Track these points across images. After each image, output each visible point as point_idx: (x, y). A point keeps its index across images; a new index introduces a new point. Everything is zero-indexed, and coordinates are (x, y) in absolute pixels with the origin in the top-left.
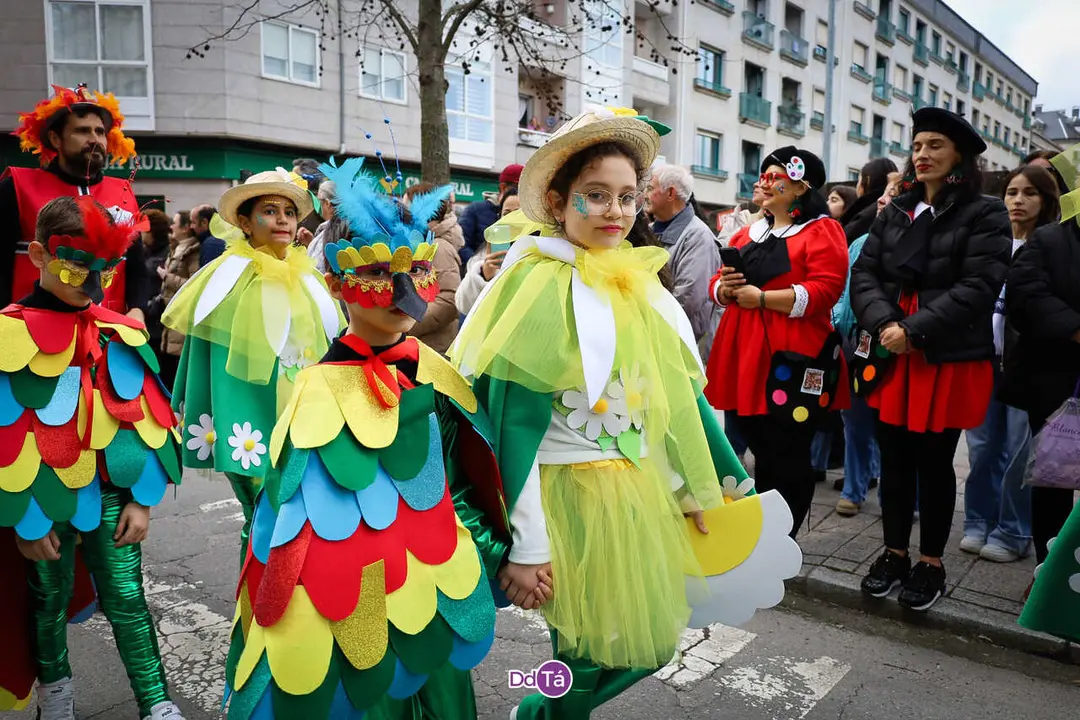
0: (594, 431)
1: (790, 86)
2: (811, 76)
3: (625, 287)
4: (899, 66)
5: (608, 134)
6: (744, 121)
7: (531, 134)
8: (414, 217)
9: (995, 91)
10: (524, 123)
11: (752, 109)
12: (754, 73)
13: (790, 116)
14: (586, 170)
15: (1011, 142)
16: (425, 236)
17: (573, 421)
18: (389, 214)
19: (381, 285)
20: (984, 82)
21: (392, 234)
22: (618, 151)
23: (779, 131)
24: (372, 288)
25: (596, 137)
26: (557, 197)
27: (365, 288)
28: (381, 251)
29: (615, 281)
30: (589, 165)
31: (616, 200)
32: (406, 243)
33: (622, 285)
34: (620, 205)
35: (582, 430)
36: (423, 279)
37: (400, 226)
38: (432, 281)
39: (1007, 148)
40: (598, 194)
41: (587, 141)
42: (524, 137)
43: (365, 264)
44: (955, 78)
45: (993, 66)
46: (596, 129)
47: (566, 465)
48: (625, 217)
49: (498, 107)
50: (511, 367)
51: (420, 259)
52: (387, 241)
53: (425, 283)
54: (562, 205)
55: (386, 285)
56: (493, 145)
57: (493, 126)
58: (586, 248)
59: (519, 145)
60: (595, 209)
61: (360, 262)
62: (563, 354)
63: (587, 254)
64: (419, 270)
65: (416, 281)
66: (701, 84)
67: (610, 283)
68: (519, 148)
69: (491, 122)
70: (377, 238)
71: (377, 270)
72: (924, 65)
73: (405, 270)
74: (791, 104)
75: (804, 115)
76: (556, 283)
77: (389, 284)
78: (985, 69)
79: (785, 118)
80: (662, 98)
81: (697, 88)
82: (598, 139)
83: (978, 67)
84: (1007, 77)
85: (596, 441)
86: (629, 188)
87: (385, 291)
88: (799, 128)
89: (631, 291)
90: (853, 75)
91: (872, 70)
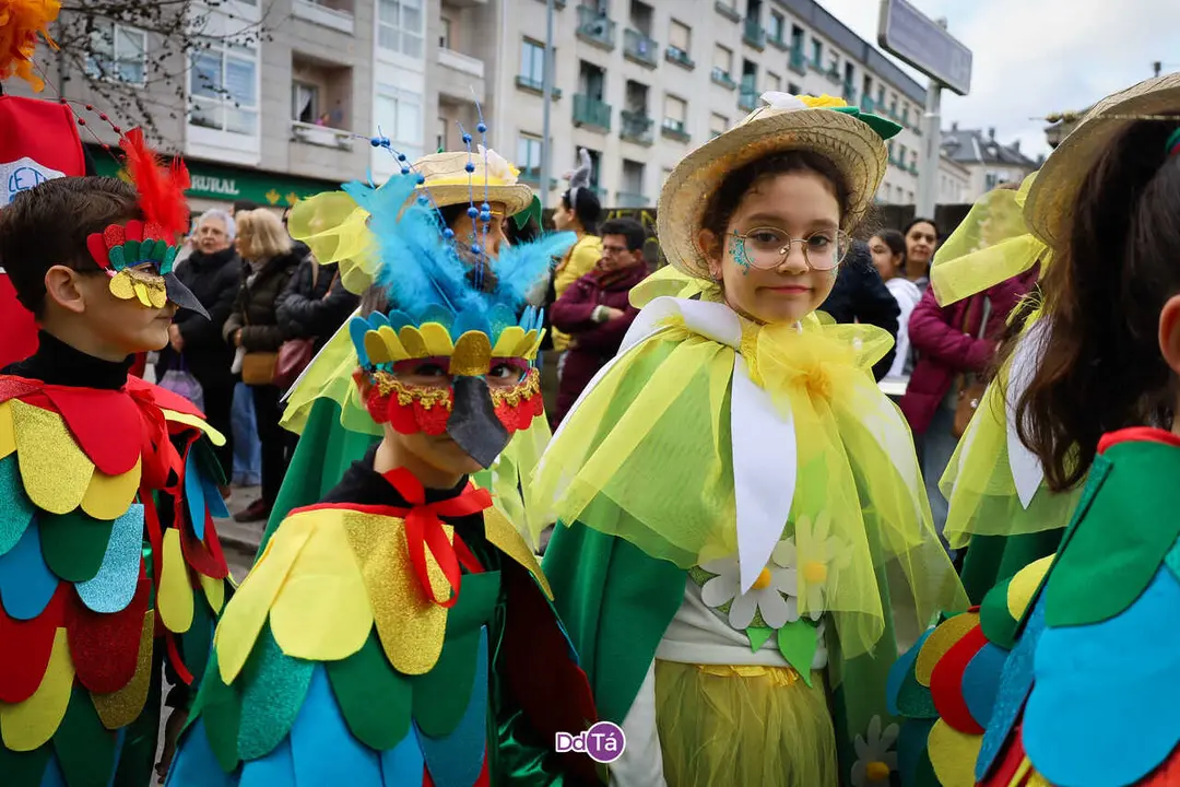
0: (742, 616)
1: (637, 90)
2: (662, 79)
3: (819, 390)
4: (771, 74)
5: (787, 137)
6: (578, 125)
7: (308, 129)
8: (502, 281)
9: (887, 105)
10: (306, 116)
11: (590, 112)
12: (592, 73)
13: (636, 122)
14: (749, 198)
15: (907, 162)
16: (519, 317)
17: (711, 593)
18: (456, 273)
19: (433, 395)
20: (874, 95)
21: (459, 309)
22: (804, 165)
23: (622, 137)
24: (416, 399)
25: (766, 142)
26: (713, 241)
27: (404, 398)
28: (436, 337)
29: (805, 380)
30: (753, 189)
31: (797, 243)
32: (482, 326)
33: (813, 386)
34: (804, 252)
35: (724, 611)
36: (510, 390)
37: (472, 296)
38: (527, 394)
39: (902, 167)
40: (771, 234)
41: (750, 150)
42: (299, 131)
43: (409, 357)
44: (840, 90)
45: (885, 78)
46: (763, 130)
47: (691, 665)
48: (814, 272)
49: (264, 97)
50: (623, 517)
51: (508, 354)
52: (448, 320)
53: (513, 397)
54: (717, 253)
55: (440, 397)
56: (258, 138)
57: (259, 117)
58: (760, 323)
59: (293, 140)
60: (763, 259)
61: (398, 352)
62: (707, 499)
63: (762, 334)
64: (506, 373)
65: (497, 395)
66: (524, 82)
67: (794, 382)
68: (293, 144)
69: (255, 114)
70: (430, 314)
71: (429, 367)
72: (802, 74)
73: (477, 373)
74: (638, 108)
75: (652, 122)
76: (708, 380)
77: (446, 394)
78: (876, 82)
79: (630, 124)
80: (474, 94)
81: (520, 86)
82: (769, 145)
83: (867, 80)
84: (902, 92)
85: (743, 632)
86: (824, 223)
87: (437, 408)
88: (645, 136)
89: (828, 399)
90: (714, 80)
91: (737, 75)
